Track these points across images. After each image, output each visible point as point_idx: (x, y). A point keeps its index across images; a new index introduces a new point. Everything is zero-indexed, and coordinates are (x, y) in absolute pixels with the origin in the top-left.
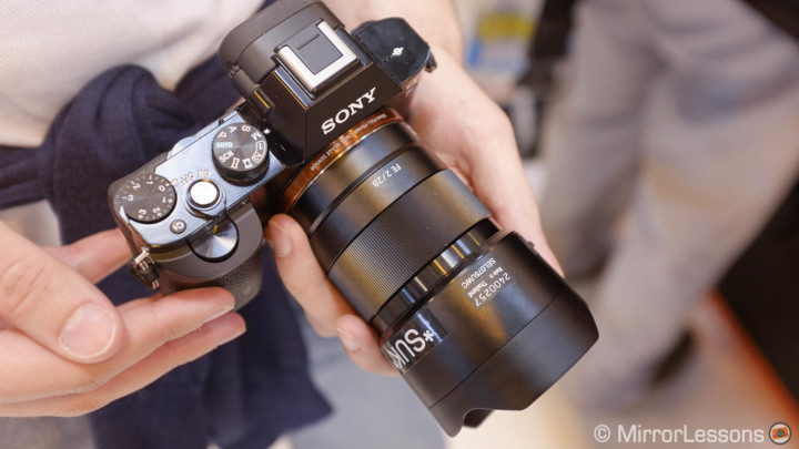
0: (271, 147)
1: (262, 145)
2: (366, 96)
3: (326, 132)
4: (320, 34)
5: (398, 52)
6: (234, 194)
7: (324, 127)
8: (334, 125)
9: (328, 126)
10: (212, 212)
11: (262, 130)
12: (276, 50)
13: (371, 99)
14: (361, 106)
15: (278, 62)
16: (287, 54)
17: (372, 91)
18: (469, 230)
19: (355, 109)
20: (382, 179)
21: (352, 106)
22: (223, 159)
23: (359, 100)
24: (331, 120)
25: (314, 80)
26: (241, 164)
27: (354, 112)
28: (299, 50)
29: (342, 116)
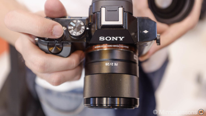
1: (82, 31)
2: (120, 38)
3: (100, 40)
4: (117, 11)
5: (146, 32)
7: (100, 38)
8: (104, 39)
9: (102, 39)
11: (86, 27)
12: (102, 7)
13: (121, 39)
14: (116, 39)
16: (103, 10)
17: (123, 37)
18: (122, 98)
19: (114, 39)
20: (109, 64)
21: (113, 38)
22: (69, 28)
23: (117, 37)
24: (104, 37)
26: (73, 32)
27: (113, 40)
28: (107, 11)
29: (108, 39)
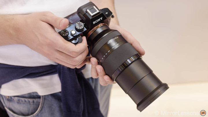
0: (84, 26)
1: (83, 25)
4: (93, 8)
5: (107, 13)
6: (78, 33)
7: (93, 23)
9: (94, 23)
10: (74, 35)
11: (83, 23)
12: (86, 10)
13: (102, 19)
14: (100, 20)
15: (87, 12)
16: (88, 10)
21: (98, 20)
22: (77, 27)
25: (92, 14)
26: (80, 28)
28: (90, 10)
29: (97, 21)
